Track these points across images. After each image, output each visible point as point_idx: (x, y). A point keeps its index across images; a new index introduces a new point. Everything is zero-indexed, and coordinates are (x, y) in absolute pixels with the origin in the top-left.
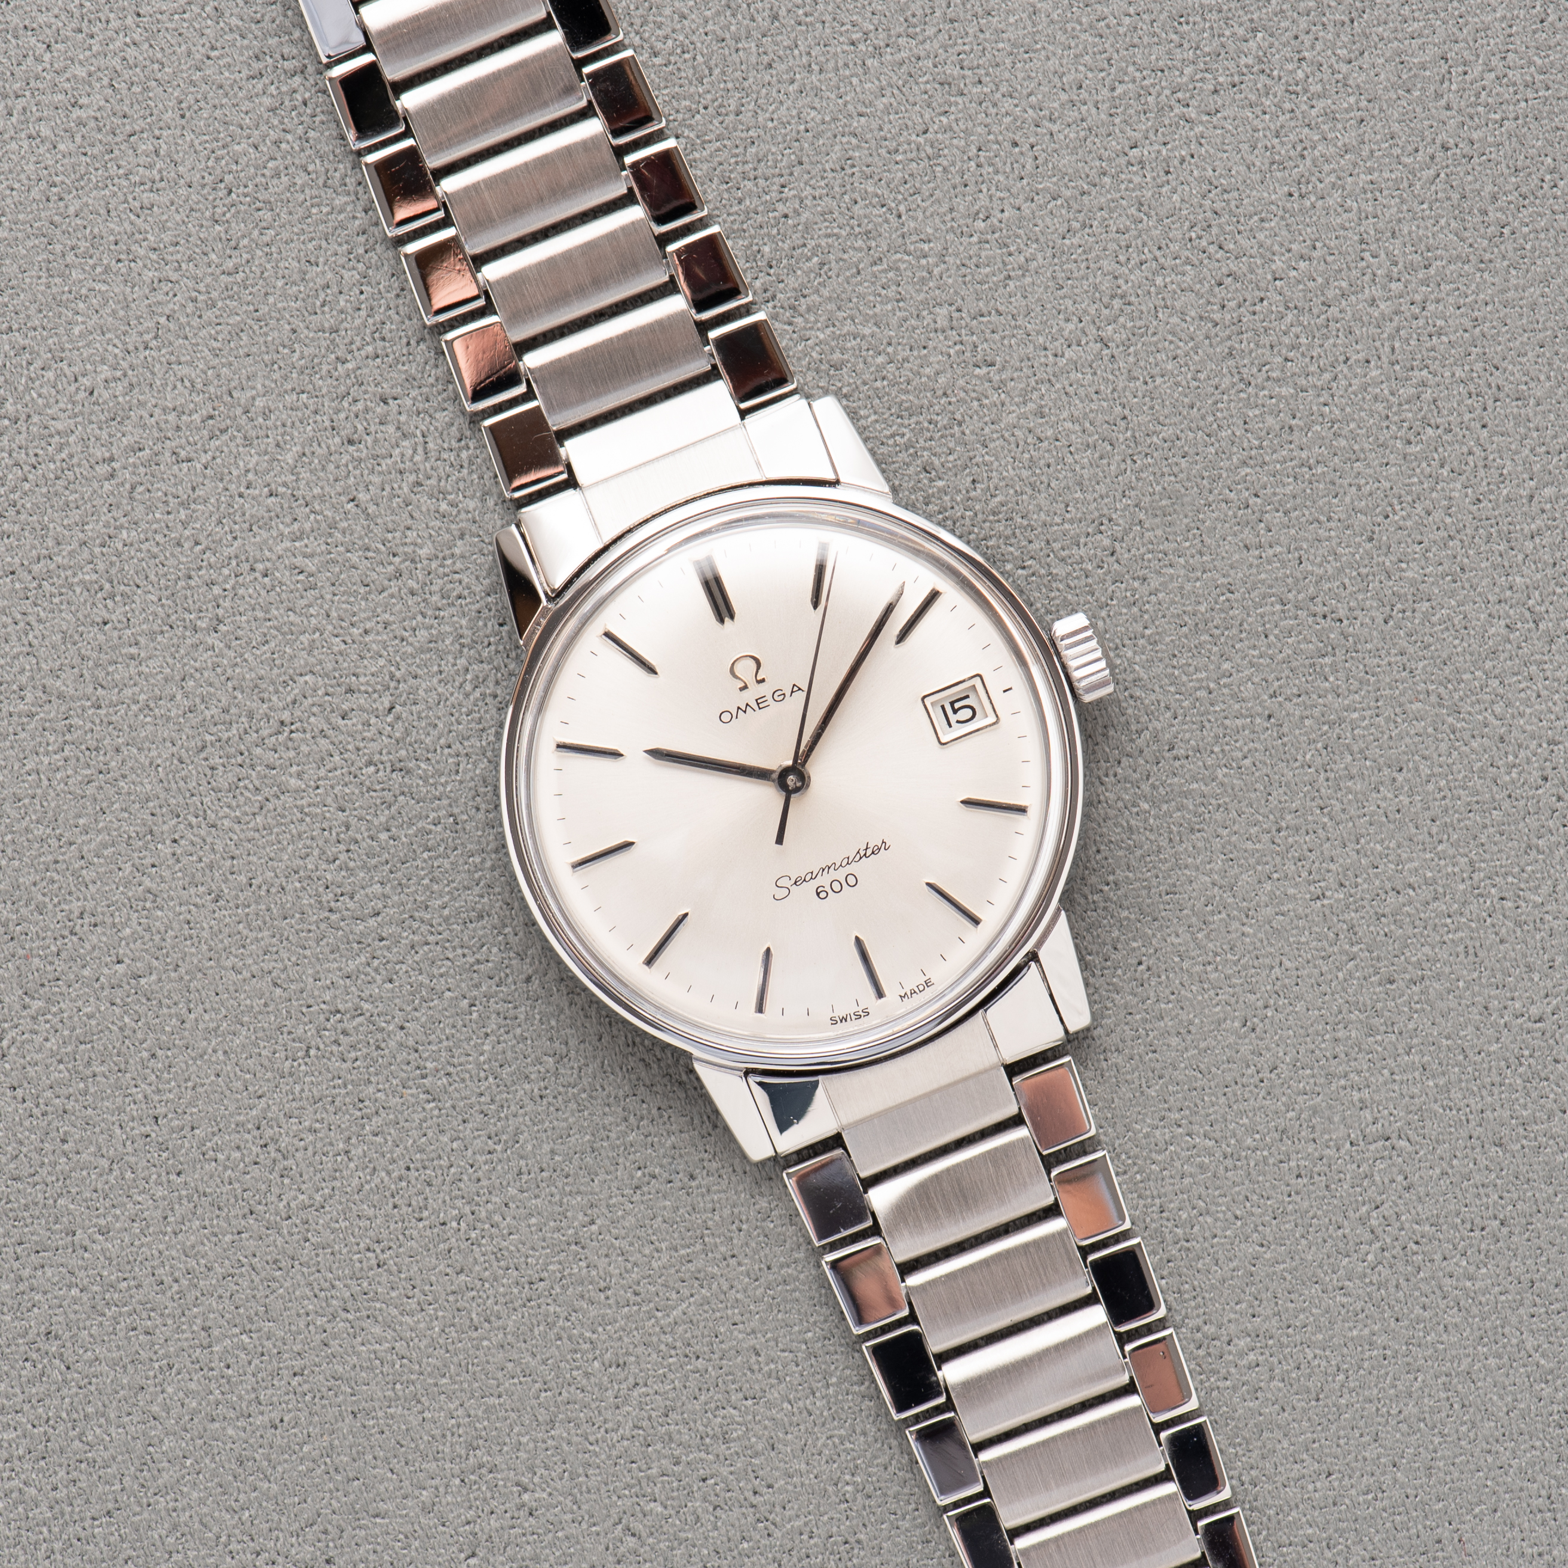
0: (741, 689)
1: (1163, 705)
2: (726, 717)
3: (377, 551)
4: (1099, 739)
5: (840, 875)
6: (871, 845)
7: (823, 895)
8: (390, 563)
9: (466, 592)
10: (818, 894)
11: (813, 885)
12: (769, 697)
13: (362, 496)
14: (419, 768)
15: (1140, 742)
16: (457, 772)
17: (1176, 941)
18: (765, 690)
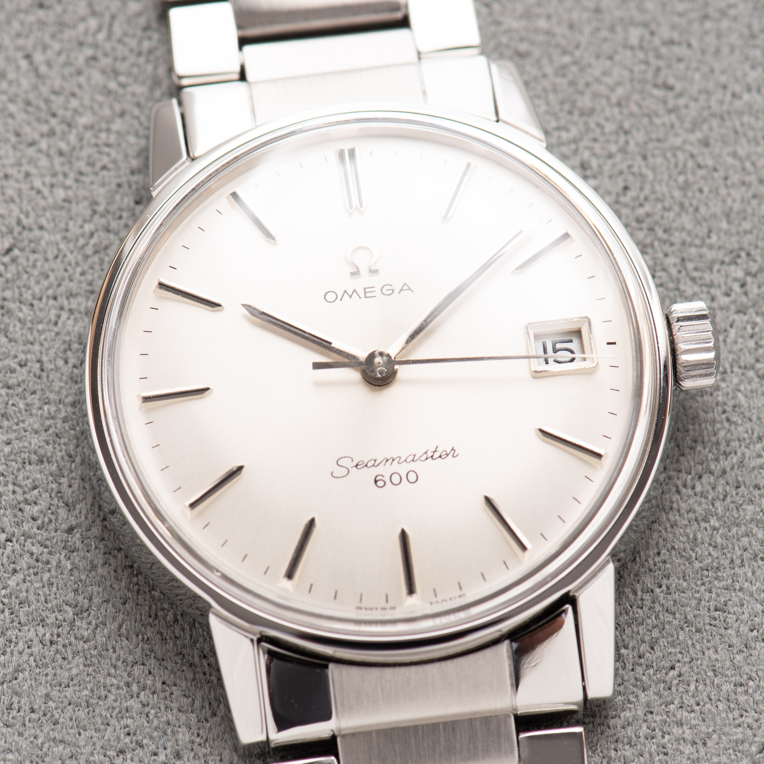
0: (352, 274)
1: (756, 435)
2: (331, 297)
3: (38, 108)
4: (687, 451)
5: (403, 469)
6: (440, 450)
7: (380, 483)
8: (47, 122)
9: (111, 166)
10: (376, 482)
11: (373, 472)
12: (378, 289)
13: (38, 57)
14: (21, 310)
15: (725, 464)
16: (56, 324)
17: (714, 656)
18: (376, 282)
